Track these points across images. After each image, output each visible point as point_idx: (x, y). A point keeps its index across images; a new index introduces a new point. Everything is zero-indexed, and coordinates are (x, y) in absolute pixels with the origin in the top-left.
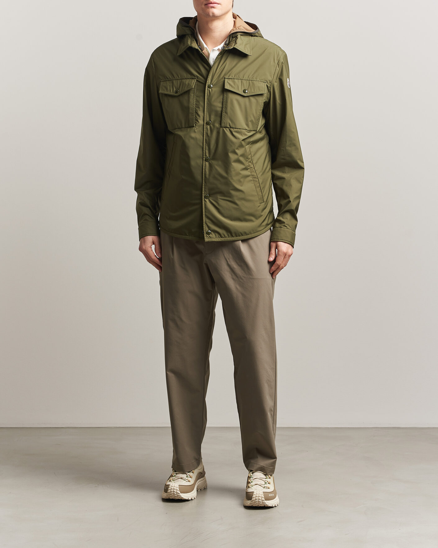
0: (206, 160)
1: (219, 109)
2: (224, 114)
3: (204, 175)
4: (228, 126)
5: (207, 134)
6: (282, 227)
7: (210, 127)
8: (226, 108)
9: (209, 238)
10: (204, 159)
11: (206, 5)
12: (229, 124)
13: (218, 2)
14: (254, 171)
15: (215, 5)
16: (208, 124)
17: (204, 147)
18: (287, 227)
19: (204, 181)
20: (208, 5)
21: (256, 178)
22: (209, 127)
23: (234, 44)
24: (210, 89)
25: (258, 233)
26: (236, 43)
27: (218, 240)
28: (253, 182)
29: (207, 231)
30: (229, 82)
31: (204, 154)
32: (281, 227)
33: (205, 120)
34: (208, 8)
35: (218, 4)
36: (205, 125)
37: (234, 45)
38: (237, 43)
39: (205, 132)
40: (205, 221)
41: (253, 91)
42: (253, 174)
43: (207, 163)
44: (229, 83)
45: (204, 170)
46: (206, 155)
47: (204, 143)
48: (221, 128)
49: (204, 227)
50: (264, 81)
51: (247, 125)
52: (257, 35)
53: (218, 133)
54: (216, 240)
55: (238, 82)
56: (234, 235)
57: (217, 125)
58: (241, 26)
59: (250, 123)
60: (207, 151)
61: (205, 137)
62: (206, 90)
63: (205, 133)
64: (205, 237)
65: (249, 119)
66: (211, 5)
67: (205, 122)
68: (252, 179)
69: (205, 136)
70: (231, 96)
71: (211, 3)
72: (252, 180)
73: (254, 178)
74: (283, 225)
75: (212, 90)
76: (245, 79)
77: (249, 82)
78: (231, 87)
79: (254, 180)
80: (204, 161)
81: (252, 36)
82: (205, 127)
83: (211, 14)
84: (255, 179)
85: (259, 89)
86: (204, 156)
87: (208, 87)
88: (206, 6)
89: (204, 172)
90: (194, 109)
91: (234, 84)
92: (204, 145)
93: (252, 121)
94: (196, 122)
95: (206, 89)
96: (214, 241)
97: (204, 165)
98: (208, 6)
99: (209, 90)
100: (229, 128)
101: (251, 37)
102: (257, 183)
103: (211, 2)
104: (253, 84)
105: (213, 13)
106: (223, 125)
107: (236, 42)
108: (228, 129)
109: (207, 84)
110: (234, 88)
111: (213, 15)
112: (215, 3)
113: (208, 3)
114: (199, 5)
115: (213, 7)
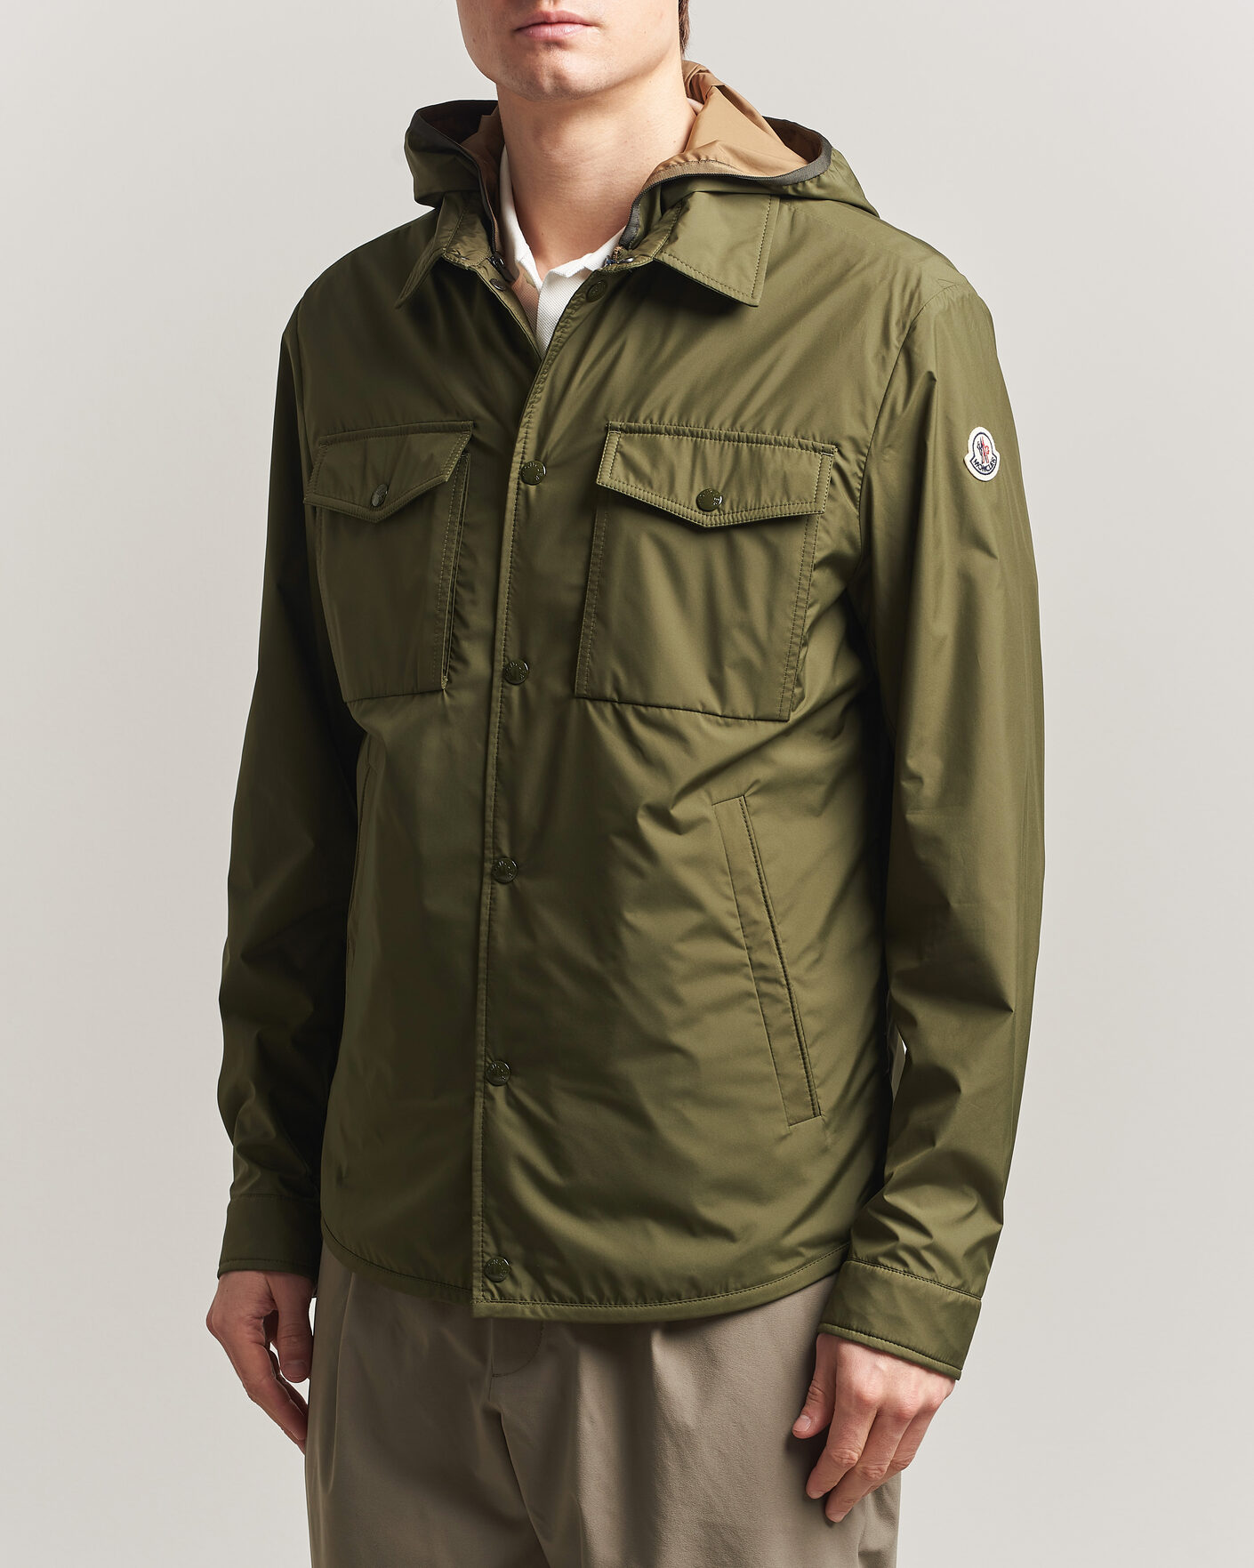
0: (498, 876)
1: (570, 599)
2: (590, 622)
3: (482, 954)
4: (609, 691)
5: (505, 729)
6: (882, 1260)
7: (524, 694)
8: (603, 592)
9: (497, 1296)
10: (488, 866)
11: (520, 30)
12: (616, 680)
13: (580, 13)
14: (768, 943)
15: (568, 28)
16: (510, 677)
17: (490, 802)
18: (905, 1264)
19: (482, 986)
20: (531, 31)
21: (777, 981)
22: (515, 692)
23: (661, 243)
24: (532, 488)
25: (770, 1286)
26: (672, 238)
27: (546, 1312)
28: (755, 1003)
29: (487, 1258)
30: (627, 449)
31: (489, 840)
32: (875, 1262)
33: (499, 657)
34: (532, 49)
35: (586, 24)
36: (497, 681)
37: (661, 251)
38: (677, 238)
39: (495, 720)
40: (484, 1207)
41: (750, 497)
42: (762, 956)
43: (502, 891)
44: (623, 455)
45: (484, 928)
46: (496, 848)
47: (491, 782)
48: (574, 703)
49: (477, 1238)
50: (819, 445)
51: (718, 685)
52: (815, 191)
53: (560, 727)
54: (533, 1312)
55: (679, 453)
56: (630, 1293)
57: (556, 686)
58: (717, 144)
59: (734, 680)
60: (503, 827)
61: (493, 750)
62: (512, 495)
63: (495, 729)
64: (476, 1293)
65: (730, 655)
66: (548, 31)
67: (499, 667)
68: (752, 987)
69: (494, 740)
70: (629, 524)
71: (547, 21)
72: (750, 995)
73: (767, 980)
74: (888, 1246)
75: (539, 491)
76: (716, 431)
77: (737, 453)
78: (632, 478)
79: (761, 995)
80: (487, 880)
81: (785, 197)
82: (497, 694)
83: (547, 83)
84: (765, 987)
85: (786, 492)
86: (489, 854)
87: (521, 474)
88: (519, 37)
89: (484, 938)
90: (444, 594)
91: (654, 464)
92: (490, 791)
93: (746, 668)
94: (454, 664)
95: (513, 485)
96: (519, 1315)
97: (486, 900)
98: (532, 36)
99: (527, 493)
100: (612, 701)
101: (776, 204)
102: (780, 1007)
103: (547, 15)
104: (756, 458)
105: (558, 78)
106: (582, 684)
107: (673, 230)
108: (608, 710)
109: (517, 459)
110: (650, 484)
111: (561, 88)
112: (566, 18)
113: (530, 22)
114: (486, 34)
115: (559, 44)
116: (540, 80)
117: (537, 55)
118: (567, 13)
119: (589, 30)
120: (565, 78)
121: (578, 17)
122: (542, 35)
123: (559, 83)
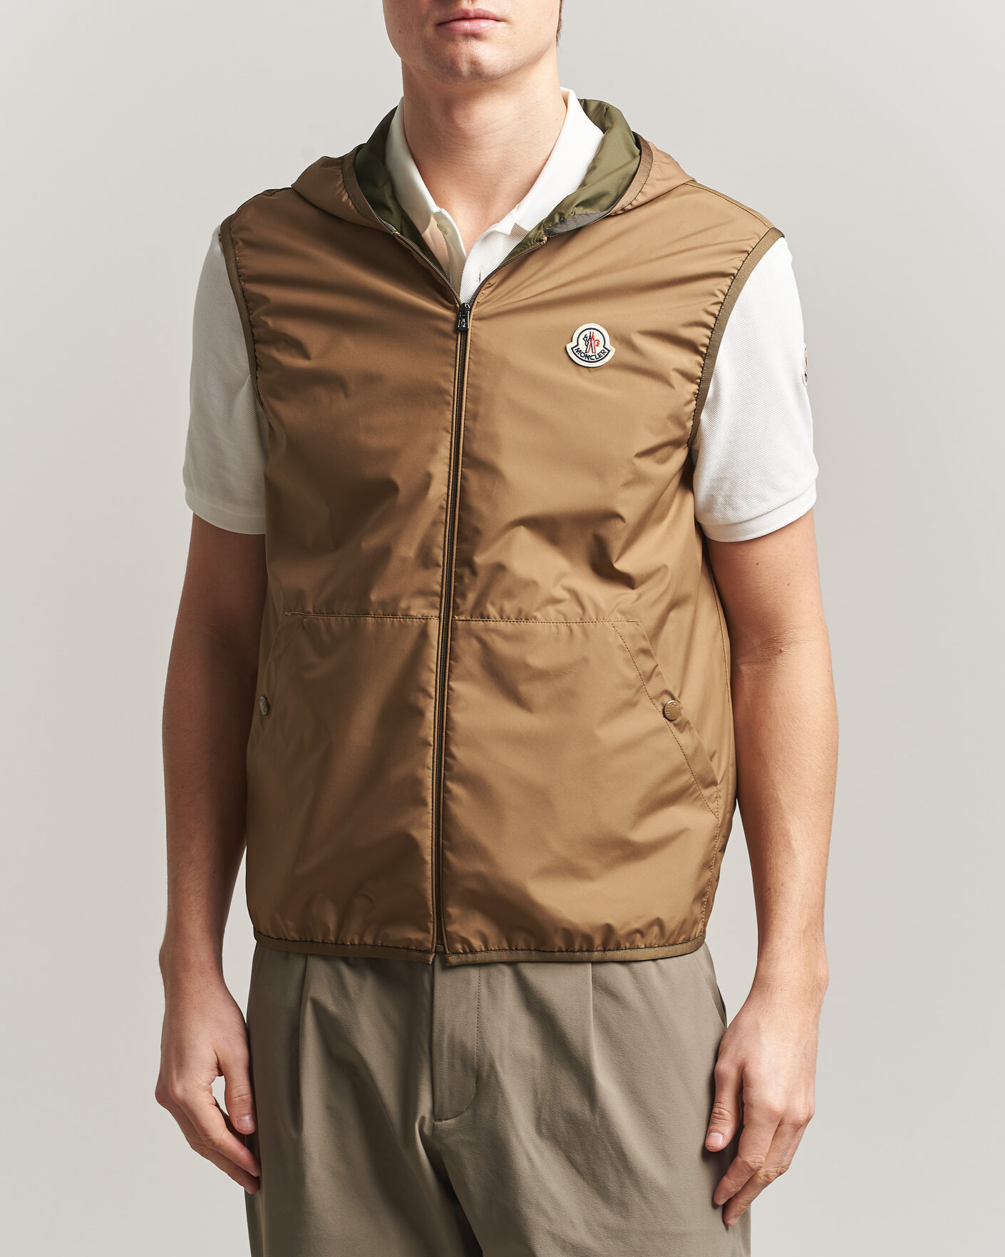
11: (442, 24)
13: (494, 10)
15: (483, 23)
20: (453, 25)
34: (452, 38)
35: (497, 20)
66: (467, 25)
71: (466, 17)
83: (465, 68)
88: (442, 29)
98: (452, 30)
103: (467, 12)
105: (474, 63)
111: (476, 72)
112: (482, 14)
113: (451, 18)
114: (412, 27)
115: (476, 36)
116: (460, 65)
117: (457, 45)
118: (483, 10)
119: (500, 25)
120: (480, 64)
121: (491, 13)
122: (462, 29)
123: (475, 68)
